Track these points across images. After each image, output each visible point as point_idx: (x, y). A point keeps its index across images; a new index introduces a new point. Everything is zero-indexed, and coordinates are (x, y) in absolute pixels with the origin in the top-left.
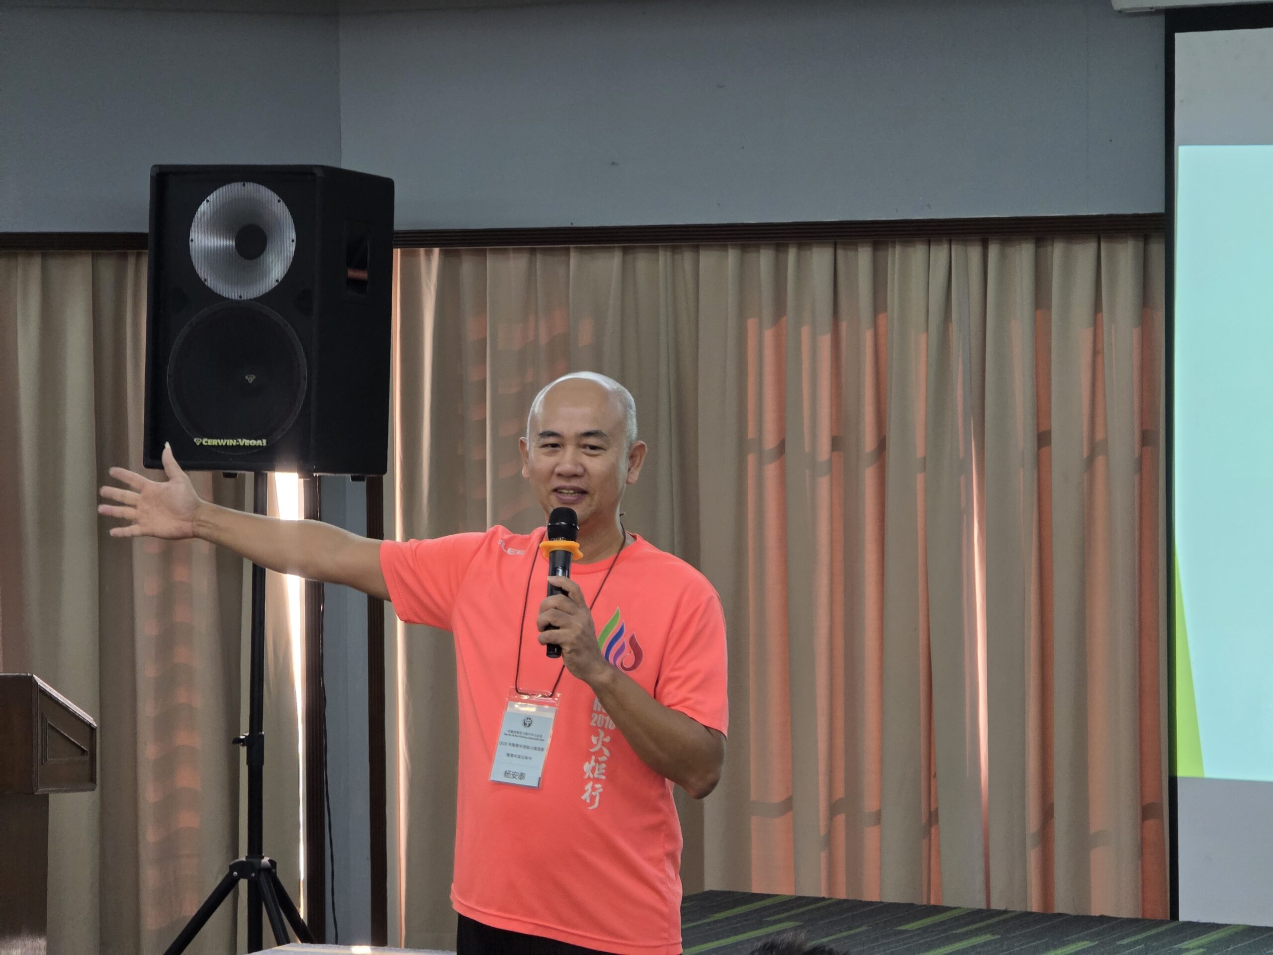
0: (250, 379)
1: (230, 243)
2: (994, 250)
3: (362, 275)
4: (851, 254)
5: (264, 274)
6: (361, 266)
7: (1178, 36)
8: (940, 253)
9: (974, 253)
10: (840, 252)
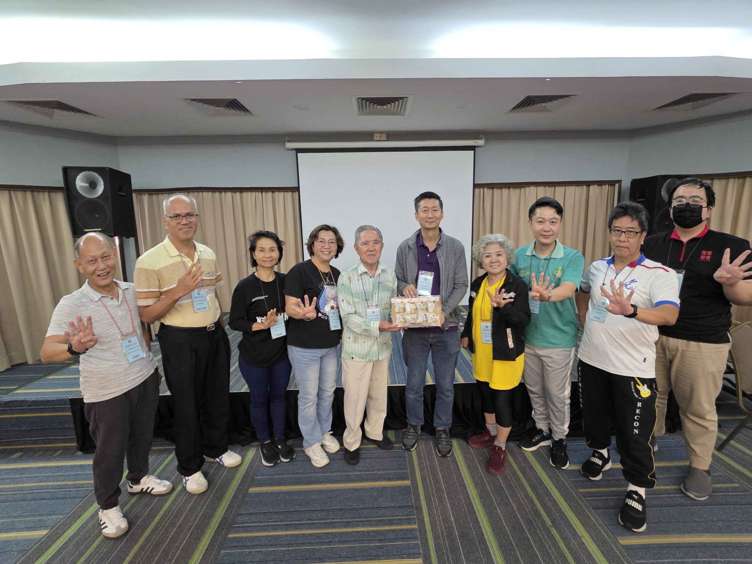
0: (97, 216)
1: (88, 185)
2: (264, 193)
3: (124, 194)
4: (235, 194)
5: (97, 192)
6: (123, 192)
7: (298, 154)
8: (253, 194)
9: (260, 194)
10: (233, 193)
